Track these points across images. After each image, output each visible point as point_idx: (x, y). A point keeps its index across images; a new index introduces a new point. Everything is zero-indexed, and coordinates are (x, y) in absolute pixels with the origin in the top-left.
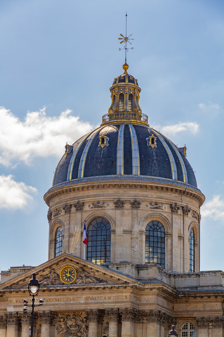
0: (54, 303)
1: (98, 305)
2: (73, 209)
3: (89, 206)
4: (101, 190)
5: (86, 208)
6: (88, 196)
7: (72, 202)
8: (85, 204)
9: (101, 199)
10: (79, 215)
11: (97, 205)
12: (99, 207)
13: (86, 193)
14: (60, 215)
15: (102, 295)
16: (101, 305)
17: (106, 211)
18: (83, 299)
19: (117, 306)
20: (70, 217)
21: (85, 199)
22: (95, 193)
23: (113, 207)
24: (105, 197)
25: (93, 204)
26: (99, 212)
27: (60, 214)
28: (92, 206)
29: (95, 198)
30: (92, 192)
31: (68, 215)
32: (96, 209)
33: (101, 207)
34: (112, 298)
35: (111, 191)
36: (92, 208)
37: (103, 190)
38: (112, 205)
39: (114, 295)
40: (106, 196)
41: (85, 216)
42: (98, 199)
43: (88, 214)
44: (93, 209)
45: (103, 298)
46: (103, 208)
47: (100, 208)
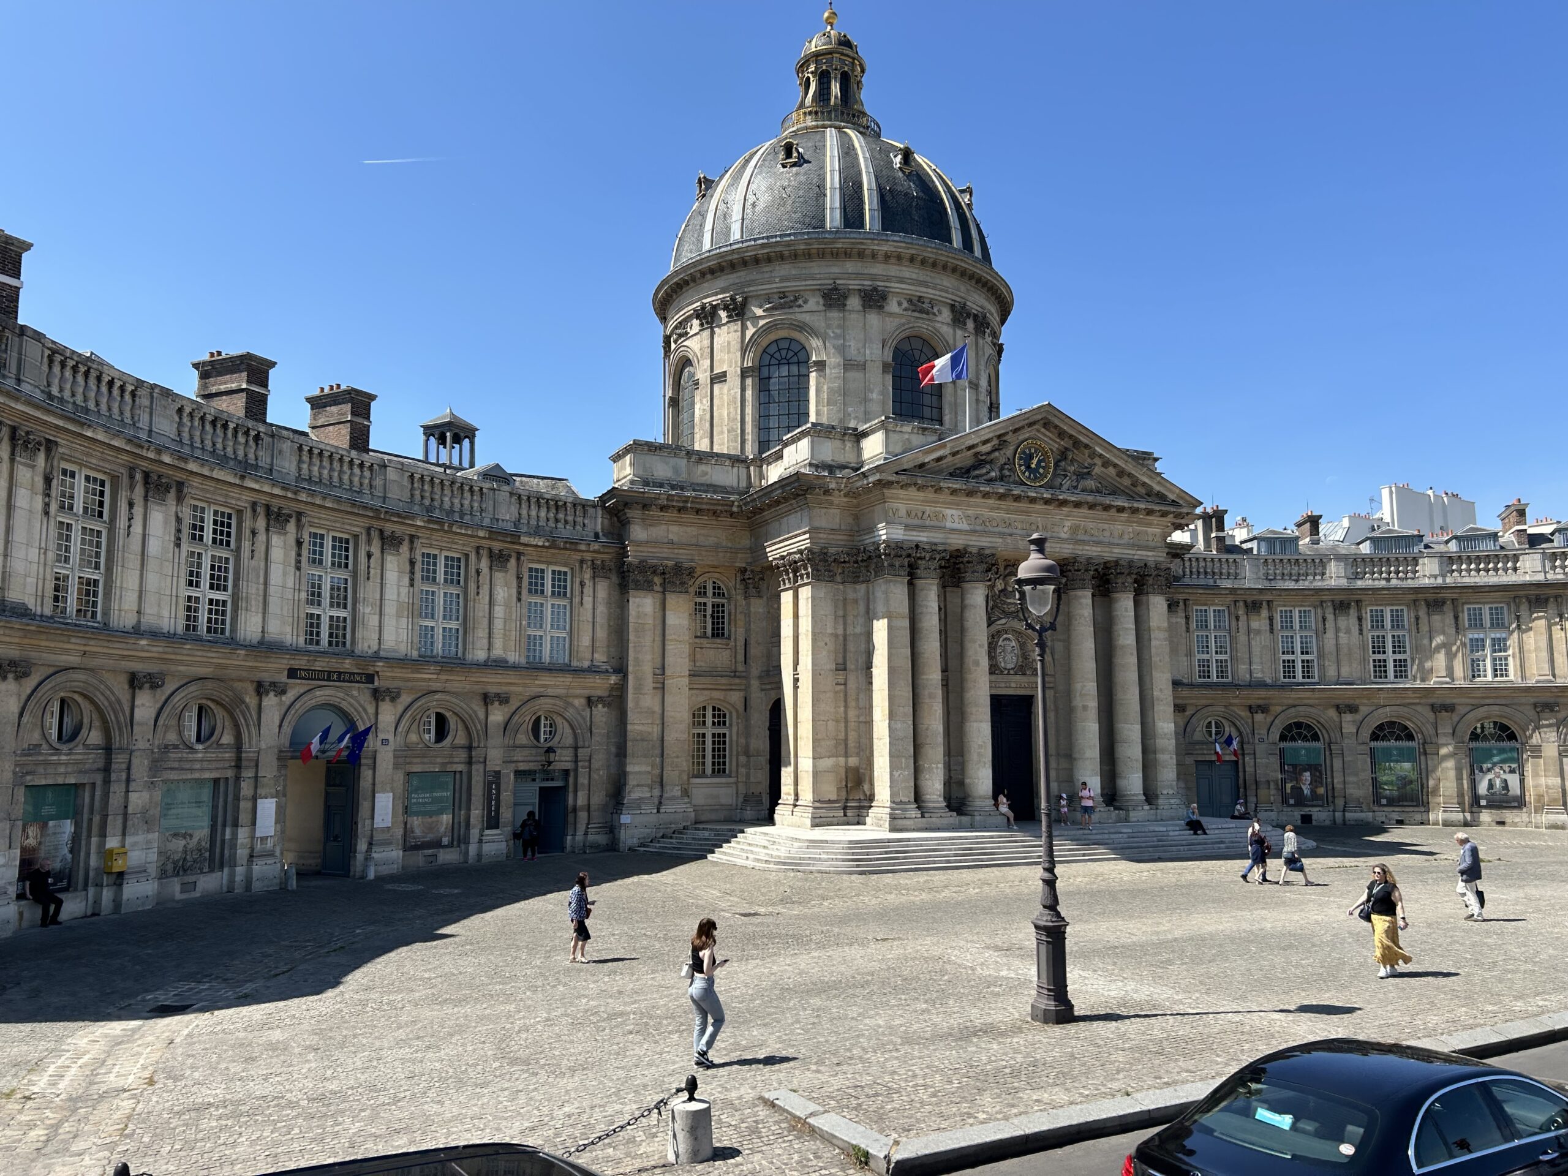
0: (1000, 529)
1: (1099, 549)
2: (854, 302)
3: (900, 304)
4: (929, 273)
5: (893, 306)
6: (901, 280)
7: (854, 284)
8: (890, 296)
9: (929, 293)
10: (874, 319)
11: (918, 305)
12: (922, 311)
13: (893, 270)
14: (797, 309)
15: (1106, 526)
16: (1107, 549)
17: (938, 325)
18: (1066, 529)
19: (1139, 555)
20: (844, 318)
21: (893, 285)
22: (914, 276)
23: (949, 320)
24: (938, 293)
25: (910, 301)
26: (923, 326)
27: (800, 306)
28: (905, 305)
29: (918, 288)
30: (907, 272)
31: (834, 314)
32: (916, 314)
33: (928, 313)
34: (1126, 537)
35: (948, 281)
36: (906, 310)
37: (932, 275)
38: (946, 315)
39: (1130, 529)
40: (940, 290)
41: (891, 324)
42: (922, 291)
43: (897, 321)
44: (910, 313)
45: (1107, 534)
46: (931, 316)
47: (924, 316)
